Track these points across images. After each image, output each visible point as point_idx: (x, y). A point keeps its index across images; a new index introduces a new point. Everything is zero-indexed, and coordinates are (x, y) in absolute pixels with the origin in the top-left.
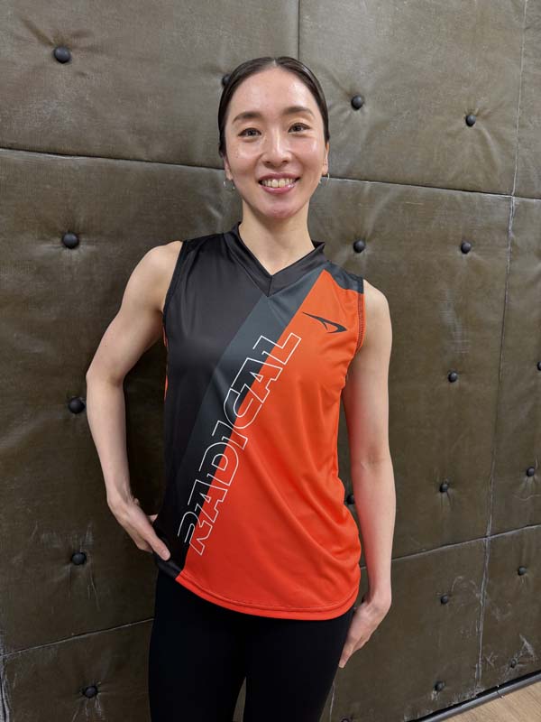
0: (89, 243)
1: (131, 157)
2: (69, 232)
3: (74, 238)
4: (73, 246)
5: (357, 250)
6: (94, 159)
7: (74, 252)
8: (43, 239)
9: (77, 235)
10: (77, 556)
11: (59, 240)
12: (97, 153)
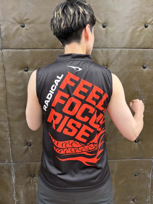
0: (30, 70)
3: (27, 69)
7: (27, 72)
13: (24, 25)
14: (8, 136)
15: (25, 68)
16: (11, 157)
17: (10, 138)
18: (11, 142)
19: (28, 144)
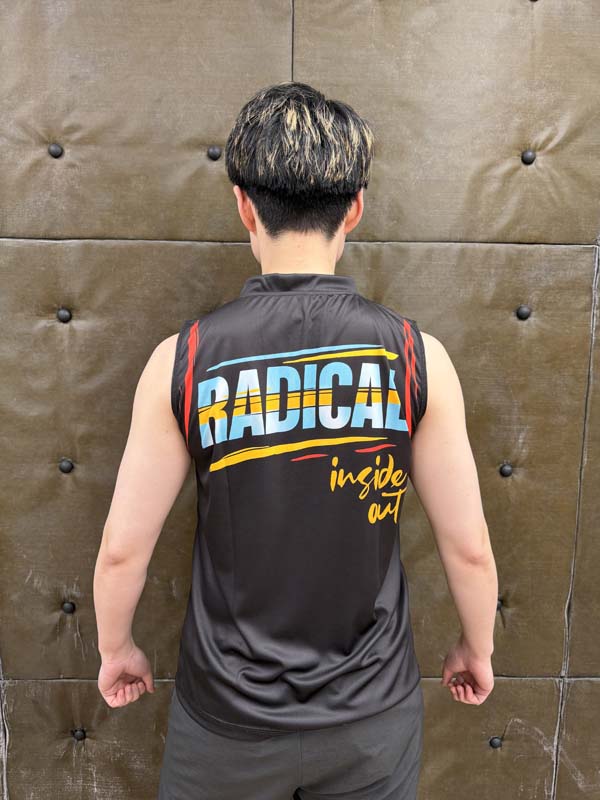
3: (67, 313)
4: (65, 320)
8: (40, 316)
11: (54, 315)
13: (62, 151)
15: (59, 310)
19: (64, 602)
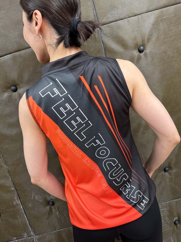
0: (20, 88)
1: (25, 48)
2: (12, 86)
3: (15, 87)
4: (15, 91)
5: (140, 51)
6: (11, 54)
7: (16, 93)
8: (4, 92)
9: (15, 86)
10: (50, 203)
11: (10, 90)
12: (12, 52)
14: (16, 198)
15: (11, 87)
16: (29, 229)
17: (19, 201)
18: (22, 206)
19: (49, 202)
